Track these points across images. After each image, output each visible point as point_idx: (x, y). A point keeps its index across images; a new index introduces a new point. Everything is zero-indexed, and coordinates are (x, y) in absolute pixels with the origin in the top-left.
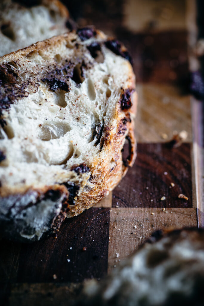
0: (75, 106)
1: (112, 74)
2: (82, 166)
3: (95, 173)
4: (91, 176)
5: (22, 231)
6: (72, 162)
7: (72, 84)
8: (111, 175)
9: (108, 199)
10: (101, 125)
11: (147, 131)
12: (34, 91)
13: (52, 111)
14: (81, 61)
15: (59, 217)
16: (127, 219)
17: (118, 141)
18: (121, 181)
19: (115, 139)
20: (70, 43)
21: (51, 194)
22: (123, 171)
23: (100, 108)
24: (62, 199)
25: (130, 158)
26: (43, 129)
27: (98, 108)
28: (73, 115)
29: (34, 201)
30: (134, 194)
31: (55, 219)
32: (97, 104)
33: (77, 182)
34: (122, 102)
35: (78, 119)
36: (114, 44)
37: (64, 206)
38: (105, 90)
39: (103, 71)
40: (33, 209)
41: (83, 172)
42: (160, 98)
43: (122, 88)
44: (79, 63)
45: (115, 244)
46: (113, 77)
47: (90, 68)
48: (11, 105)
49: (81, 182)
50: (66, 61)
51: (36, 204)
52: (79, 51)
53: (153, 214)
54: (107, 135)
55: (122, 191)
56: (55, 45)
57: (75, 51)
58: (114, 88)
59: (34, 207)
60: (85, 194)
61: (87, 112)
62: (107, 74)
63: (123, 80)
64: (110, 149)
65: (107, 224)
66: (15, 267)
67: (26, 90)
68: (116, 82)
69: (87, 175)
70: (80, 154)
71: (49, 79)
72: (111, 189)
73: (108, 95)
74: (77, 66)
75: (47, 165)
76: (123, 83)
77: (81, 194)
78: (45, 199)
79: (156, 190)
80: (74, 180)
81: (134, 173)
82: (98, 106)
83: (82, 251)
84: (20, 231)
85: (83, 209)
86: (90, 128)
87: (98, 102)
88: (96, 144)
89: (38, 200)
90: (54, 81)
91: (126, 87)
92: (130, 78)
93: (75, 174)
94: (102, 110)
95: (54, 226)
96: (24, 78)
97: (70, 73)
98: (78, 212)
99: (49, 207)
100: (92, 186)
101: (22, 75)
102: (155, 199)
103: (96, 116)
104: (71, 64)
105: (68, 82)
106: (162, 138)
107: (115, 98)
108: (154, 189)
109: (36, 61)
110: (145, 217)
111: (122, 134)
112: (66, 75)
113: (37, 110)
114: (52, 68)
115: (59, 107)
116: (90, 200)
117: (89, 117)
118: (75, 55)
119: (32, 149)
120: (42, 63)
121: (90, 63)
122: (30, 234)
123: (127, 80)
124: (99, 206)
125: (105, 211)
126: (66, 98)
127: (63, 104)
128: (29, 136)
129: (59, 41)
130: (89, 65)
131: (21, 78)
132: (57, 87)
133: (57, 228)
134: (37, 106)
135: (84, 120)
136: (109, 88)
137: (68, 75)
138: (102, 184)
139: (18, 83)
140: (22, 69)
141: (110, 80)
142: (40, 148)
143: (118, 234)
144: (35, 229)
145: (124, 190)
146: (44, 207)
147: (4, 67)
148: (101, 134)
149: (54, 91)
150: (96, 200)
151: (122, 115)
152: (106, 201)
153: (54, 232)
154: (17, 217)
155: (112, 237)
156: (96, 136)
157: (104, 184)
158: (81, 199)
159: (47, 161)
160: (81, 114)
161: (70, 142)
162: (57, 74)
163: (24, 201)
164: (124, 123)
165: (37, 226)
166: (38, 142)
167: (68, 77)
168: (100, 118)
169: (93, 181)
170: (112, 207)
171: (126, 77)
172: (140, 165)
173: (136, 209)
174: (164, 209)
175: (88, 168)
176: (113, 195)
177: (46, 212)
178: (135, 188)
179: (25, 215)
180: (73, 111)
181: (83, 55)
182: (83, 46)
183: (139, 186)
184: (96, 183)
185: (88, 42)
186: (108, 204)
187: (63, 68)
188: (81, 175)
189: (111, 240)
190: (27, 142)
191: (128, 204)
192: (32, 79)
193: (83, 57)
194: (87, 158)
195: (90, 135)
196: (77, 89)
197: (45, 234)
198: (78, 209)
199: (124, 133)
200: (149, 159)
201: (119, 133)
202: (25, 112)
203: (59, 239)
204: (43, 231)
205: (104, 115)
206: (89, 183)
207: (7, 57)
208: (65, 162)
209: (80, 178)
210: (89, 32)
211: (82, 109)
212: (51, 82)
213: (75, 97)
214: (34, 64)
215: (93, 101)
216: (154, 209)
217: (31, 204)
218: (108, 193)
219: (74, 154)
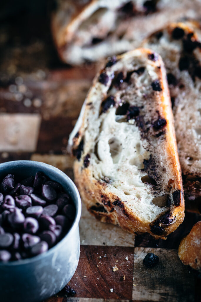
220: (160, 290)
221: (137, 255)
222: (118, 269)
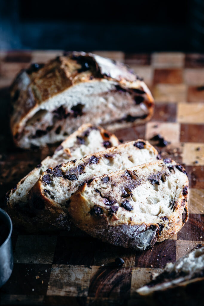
0: (162, 191)
1: (179, 179)
2: (165, 217)
3: (171, 221)
4: (169, 222)
5: (138, 244)
6: (160, 215)
7: (161, 182)
8: (177, 224)
9: (176, 236)
10: (174, 201)
11: (194, 209)
12: (144, 183)
13: (152, 193)
14: (165, 173)
15: (154, 239)
16: (184, 245)
17: (181, 209)
18: (182, 229)
19: (180, 208)
20: (160, 164)
21: (152, 227)
22: (183, 224)
23: (173, 193)
24: (156, 230)
25: (186, 218)
26: (148, 200)
27: (172, 193)
28: (161, 195)
29: (145, 230)
30: (188, 235)
31: (152, 240)
32: (172, 191)
33: (163, 224)
34: (183, 191)
35: (163, 197)
36: (180, 167)
37: (157, 234)
38: (176, 186)
39: (175, 178)
40: (143, 233)
41: (165, 220)
42: (200, 195)
43: (183, 185)
44: (164, 173)
45: (179, 255)
46: (179, 180)
47: (169, 176)
48: (135, 188)
49: (165, 225)
50: (158, 172)
51: (145, 231)
52: (164, 168)
53: (196, 243)
54: (176, 205)
55: (182, 233)
56: (153, 164)
57: (162, 168)
58: (180, 185)
59: (144, 232)
60: (165, 231)
61: (167, 195)
62: (177, 179)
63: (184, 182)
64: (177, 212)
65: (175, 246)
66: (134, 261)
67: (141, 182)
68: (181, 182)
69: (167, 222)
70: (164, 212)
71: (151, 179)
72: (177, 232)
73: (177, 188)
74: (163, 174)
75: (150, 215)
76: (184, 183)
77: (164, 231)
78: (149, 229)
79: (198, 233)
80: (162, 223)
81: (187, 226)
82: (172, 192)
83: (164, 256)
84: (137, 244)
85: (164, 239)
86: (169, 201)
87: (173, 191)
88: (171, 209)
89: (146, 230)
90: (153, 180)
91: (185, 185)
92: (187, 182)
93: (162, 220)
94: (174, 194)
95: (151, 244)
96: (140, 177)
97: (160, 177)
98: (162, 240)
99: (151, 233)
100: (169, 227)
101: (139, 176)
102: (197, 238)
103: (172, 197)
104: (160, 173)
105: (159, 181)
106: (201, 212)
107: (181, 189)
108: (197, 233)
109: (145, 171)
110: (193, 245)
111: (183, 206)
112: (158, 178)
113: (146, 191)
114: (152, 174)
115: (155, 191)
116: (168, 234)
117: (168, 197)
118: (162, 170)
119: (144, 207)
120: (148, 172)
121: (169, 173)
122: (141, 246)
123: (186, 182)
124: (171, 239)
125: (174, 241)
126: (158, 188)
127: (157, 190)
128: (143, 202)
129: (155, 163)
130: (168, 175)
131: (139, 177)
132: (154, 183)
133: (153, 245)
134: (146, 190)
135: (166, 198)
136: (178, 185)
137: (159, 178)
138: (173, 227)
139: (138, 179)
140: (139, 174)
141: (178, 182)
142: (147, 207)
143: (180, 251)
144: (143, 244)
145: (183, 233)
146: (149, 233)
147: (132, 172)
148: (174, 205)
149: (153, 184)
150: (170, 235)
151: (183, 198)
152: (174, 237)
153: (151, 247)
154: (136, 237)
155: (177, 252)
156: (171, 205)
157: (174, 228)
158: (164, 233)
159: (150, 213)
160: (165, 195)
161: (160, 206)
162: (154, 177)
163: (141, 229)
164: (184, 201)
165: (144, 243)
166: (147, 205)
167: (159, 179)
168: (173, 198)
169: (169, 225)
170: (178, 240)
171: (185, 181)
172: (191, 223)
173: (189, 241)
174: (202, 242)
175: (168, 219)
176: (178, 235)
177: (149, 235)
178: (188, 233)
179: (140, 236)
180: (161, 193)
181: (166, 170)
182: (166, 166)
183: (190, 232)
184: (171, 227)
185: (168, 165)
186: (175, 238)
187: (157, 175)
188: (165, 221)
189: (177, 253)
190: (142, 204)
191: (184, 239)
192: (143, 178)
193: (166, 171)
194: (167, 214)
195: (169, 205)
196: (163, 184)
197: (148, 247)
198: (162, 239)
199: (184, 206)
200: (195, 221)
201: (182, 205)
202: (141, 191)
203: (153, 251)
204: (147, 246)
205: (175, 196)
206: (168, 226)
207: (133, 168)
208: (158, 215)
209: (164, 222)
210: (168, 160)
211: (165, 193)
212: (151, 180)
213: (162, 188)
214: (145, 172)
215: (170, 190)
216: (197, 241)
217: (143, 231)
218: (175, 233)
219: (161, 212)
220: (65, 289)
221: (53, 269)
222: (39, 277)
